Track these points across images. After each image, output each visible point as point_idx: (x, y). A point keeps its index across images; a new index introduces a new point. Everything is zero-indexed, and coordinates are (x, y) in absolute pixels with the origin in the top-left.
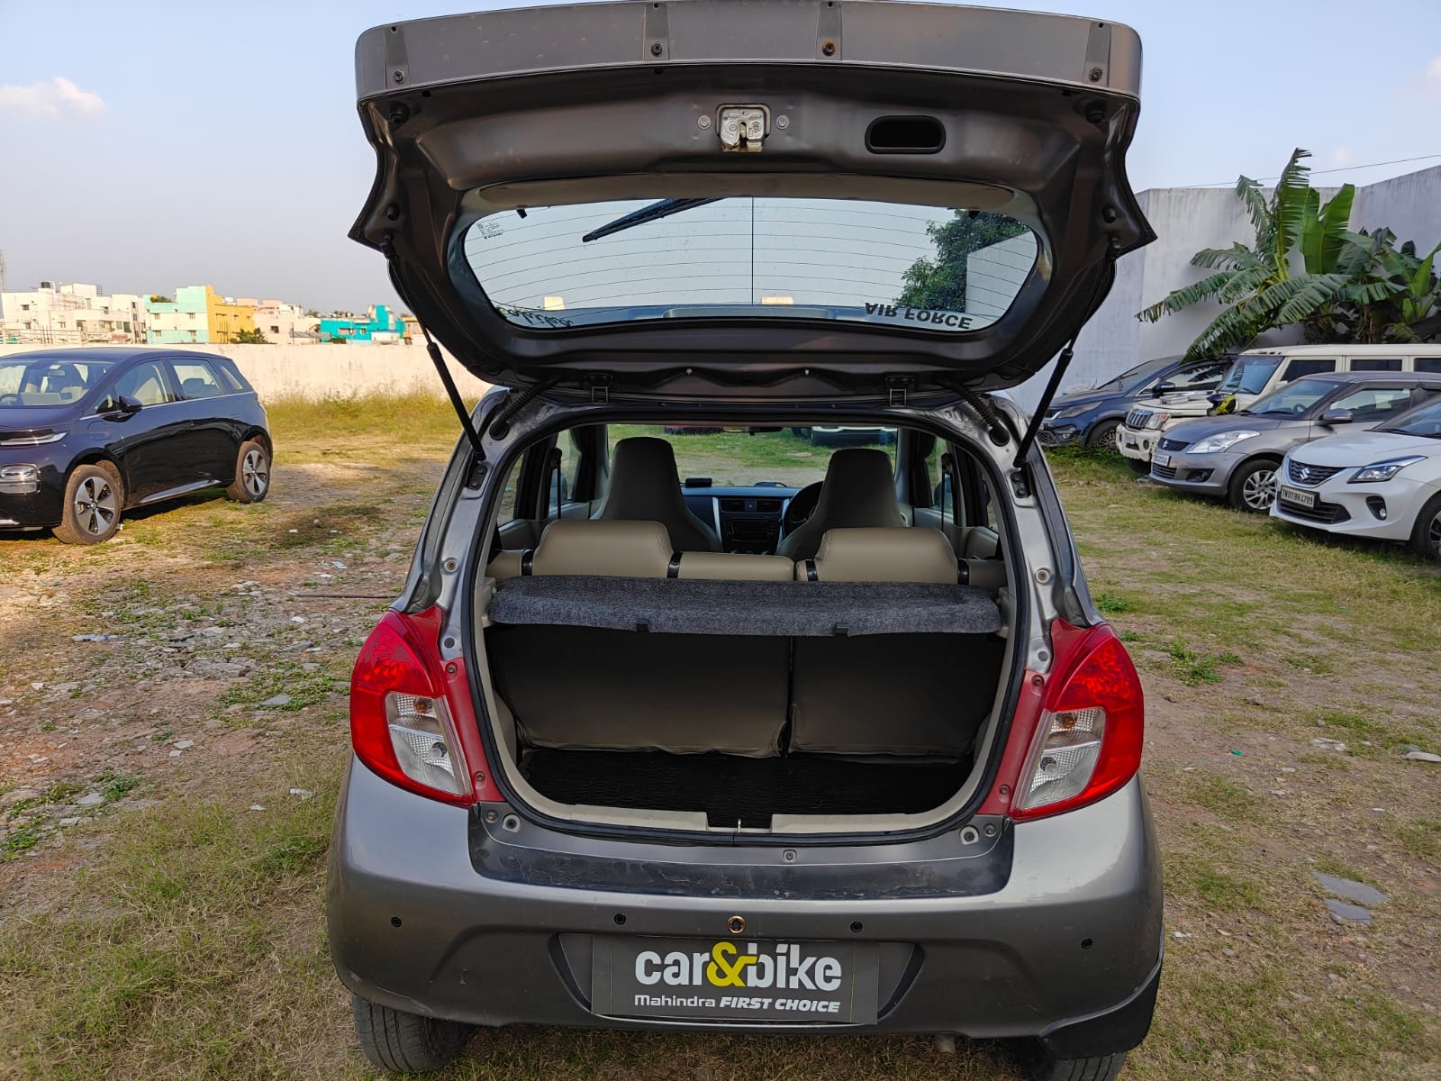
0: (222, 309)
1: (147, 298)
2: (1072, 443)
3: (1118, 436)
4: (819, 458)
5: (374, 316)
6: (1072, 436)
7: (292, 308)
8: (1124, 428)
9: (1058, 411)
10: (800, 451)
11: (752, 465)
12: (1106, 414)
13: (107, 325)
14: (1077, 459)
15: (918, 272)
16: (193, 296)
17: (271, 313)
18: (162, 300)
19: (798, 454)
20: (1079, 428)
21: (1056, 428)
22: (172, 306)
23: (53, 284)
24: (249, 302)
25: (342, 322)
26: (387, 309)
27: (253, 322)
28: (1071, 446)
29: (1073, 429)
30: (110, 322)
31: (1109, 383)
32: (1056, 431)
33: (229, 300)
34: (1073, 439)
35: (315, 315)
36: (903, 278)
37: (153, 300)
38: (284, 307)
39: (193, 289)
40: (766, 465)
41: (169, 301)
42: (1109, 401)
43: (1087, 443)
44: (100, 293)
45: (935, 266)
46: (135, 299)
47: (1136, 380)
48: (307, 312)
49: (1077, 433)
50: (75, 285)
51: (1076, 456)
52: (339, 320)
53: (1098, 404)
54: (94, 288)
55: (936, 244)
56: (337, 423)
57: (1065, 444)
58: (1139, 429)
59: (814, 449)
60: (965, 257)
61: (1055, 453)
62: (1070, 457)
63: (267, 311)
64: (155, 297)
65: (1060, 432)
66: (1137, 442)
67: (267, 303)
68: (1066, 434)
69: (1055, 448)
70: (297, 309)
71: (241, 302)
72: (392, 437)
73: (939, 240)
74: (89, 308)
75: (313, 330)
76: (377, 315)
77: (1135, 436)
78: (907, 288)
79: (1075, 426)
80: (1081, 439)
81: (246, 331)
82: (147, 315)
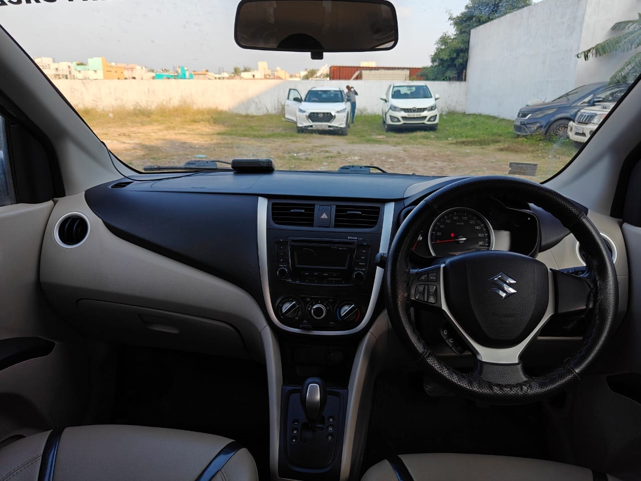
0: (109, 69)
1: (75, 63)
2: (537, 133)
3: (569, 128)
4: (390, 139)
5: (179, 72)
6: (537, 129)
7: (142, 68)
8: (574, 124)
9: (529, 114)
10: (380, 135)
11: (353, 143)
12: (560, 116)
13: (58, 76)
14: (541, 142)
15: (444, 40)
16: (96, 62)
17: (132, 70)
18: (82, 64)
19: (378, 137)
20: (542, 124)
21: (528, 124)
22: (87, 67)
24: (123, 65)
25: (165, 75)
26: (186, 69)
27: (124, 75)
28: (537, 135)
29: (538, 125)
30: (59, 75)
31: (559, 98)
32: (528, 126)
33: (113, 64)
34: (538, 130)
35: (153, 71)
36: (435, 44)
37: (78, 65)
38: (138, 68)
39: (96, 59)
40: (360, 143)
41: (85, 65)
42: (561, 109)
43: (547, 132)
44: (54, 61)
45: (452, 38)
46: (70, 64)
47: (576, 97)
48: (149, 69)
49: (541, 127)
50: (43, 58)
51: (540, 140)
53: (555, 110)
54: (51, 59)
55: (453, 26)
56: (138, 120)
57: (533, 133)
58: (587, 124)
59: (386, 133)
60: (470, 31)
61: (527, 138)
62: (537, 141)
64: (78, 63)
65: (530, 126)
66: (584, 132)
67: (130, 66)
68: (534, 127)
69: (527, 136)
70: (144, 68)
71: (119, 65)
72: (162, 127)
73: (456, 24)
74: (49, 68)
76: (181, 72)
77: (583, 128)
78: (437, 49)
79: (540, 123)
80: (543, 130)
82: (75, 71)
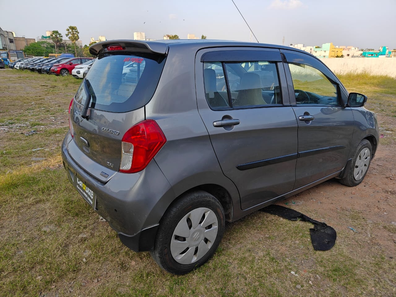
5: (381, 50)
7: (355, 49)
16: (327, 46)
17: (349, 50)
18: (318, 47)
22: (321, 49)
23: (293, 44)
24: (343, 47)
25: (370, 52)
26: (387, 48)
27: (342, 53)
33: (337, 47)
35: (362, 50)
37: (316, 48)
38: (353, 48)
39: (327, 44)
46: (312, 47)
48: (360, 49)
52: (369, 52)
54: (302, 45)
63: (347, 50)
67: (348, 47)
70: (357, 49)
71: (341, 47)
75: (360, 55)
81: (339, 56)
82: (314, 52)
